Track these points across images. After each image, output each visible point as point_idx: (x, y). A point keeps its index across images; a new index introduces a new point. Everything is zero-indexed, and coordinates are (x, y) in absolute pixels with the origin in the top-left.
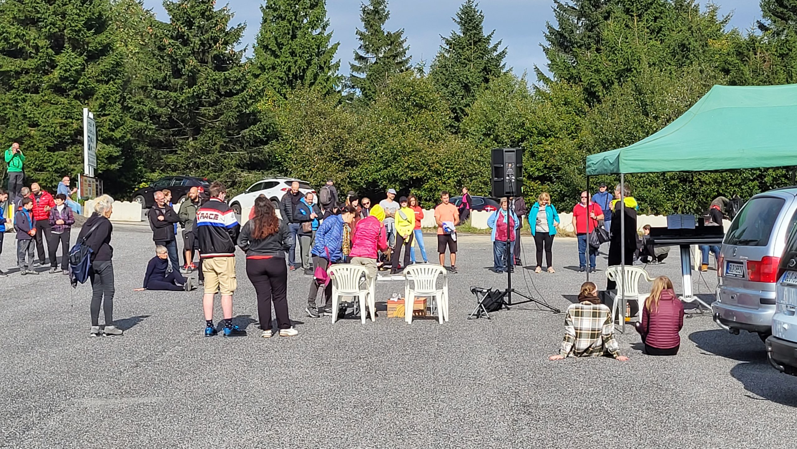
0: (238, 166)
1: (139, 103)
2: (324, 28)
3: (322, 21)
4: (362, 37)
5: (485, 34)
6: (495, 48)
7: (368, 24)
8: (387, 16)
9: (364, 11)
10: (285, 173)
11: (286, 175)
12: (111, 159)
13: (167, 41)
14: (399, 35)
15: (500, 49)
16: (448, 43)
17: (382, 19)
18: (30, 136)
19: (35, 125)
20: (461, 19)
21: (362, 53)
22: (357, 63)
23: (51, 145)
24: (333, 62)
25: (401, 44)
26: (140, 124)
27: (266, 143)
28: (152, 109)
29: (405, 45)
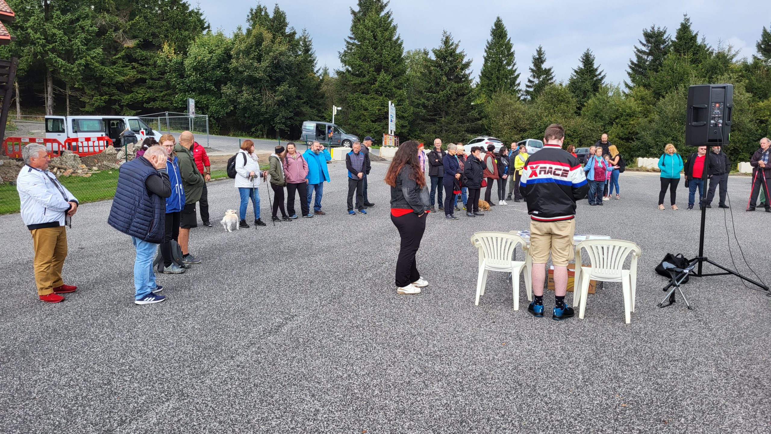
0: (466, 131)
1: (418, 99)
2: (513, 66)
3: (513, 62)
4: (533, 71)
5: (595, 66)
6: (600, 74)
7: (535, 65)
8: (544, 61)
9: (534, 58)
10: (489, 134)
11: (489, 136)
12: (403, 127)
13: (432, 68)
14: (550, 70)
15: (602, 74)
16: (576, 72)
17: (542, 62)
18: (364, 115)
19: (366, 110)
20: (583, 59)
21: (532, 79)
22: (529, 84)
23: (373, 119)
24: (517, 82)
25: (550, 75)
26: (418, 109)
27: (481, 120)
28: (424, 102)
29: (553, 75)
